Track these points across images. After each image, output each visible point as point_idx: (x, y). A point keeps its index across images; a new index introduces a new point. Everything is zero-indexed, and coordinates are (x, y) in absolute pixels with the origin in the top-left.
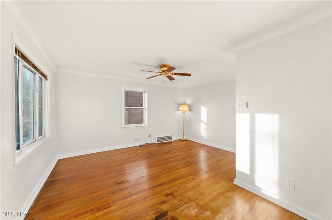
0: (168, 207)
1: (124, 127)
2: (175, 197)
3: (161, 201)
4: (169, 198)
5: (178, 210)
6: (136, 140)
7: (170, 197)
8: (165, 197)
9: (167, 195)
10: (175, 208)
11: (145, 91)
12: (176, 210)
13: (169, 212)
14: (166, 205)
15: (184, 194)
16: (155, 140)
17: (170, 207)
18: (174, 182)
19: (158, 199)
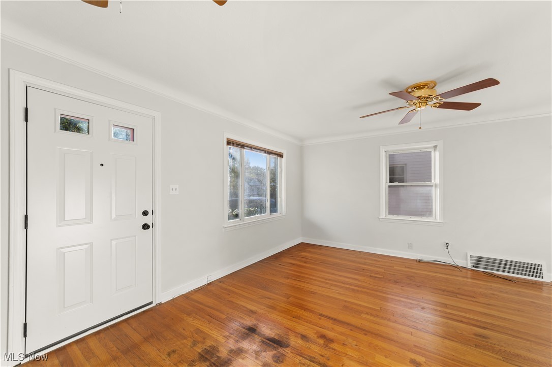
0: (298, 345)
1: (384, 217)
2: (325, 346)
3: (304, 333)
4: (318, 340)
5: (301, 358)
6: (410, 246)
7: (321, 341)
8: (315, 336)
9: (323, 336)
10: (301, 353)
11: (435, 147)
12: (298, 356)
13: (288, 349)
14: (300, 341)
15: (345, 358)
16: (466, 260)
17: (298, 347)
18: (366, 334)
19: (305, 330)
